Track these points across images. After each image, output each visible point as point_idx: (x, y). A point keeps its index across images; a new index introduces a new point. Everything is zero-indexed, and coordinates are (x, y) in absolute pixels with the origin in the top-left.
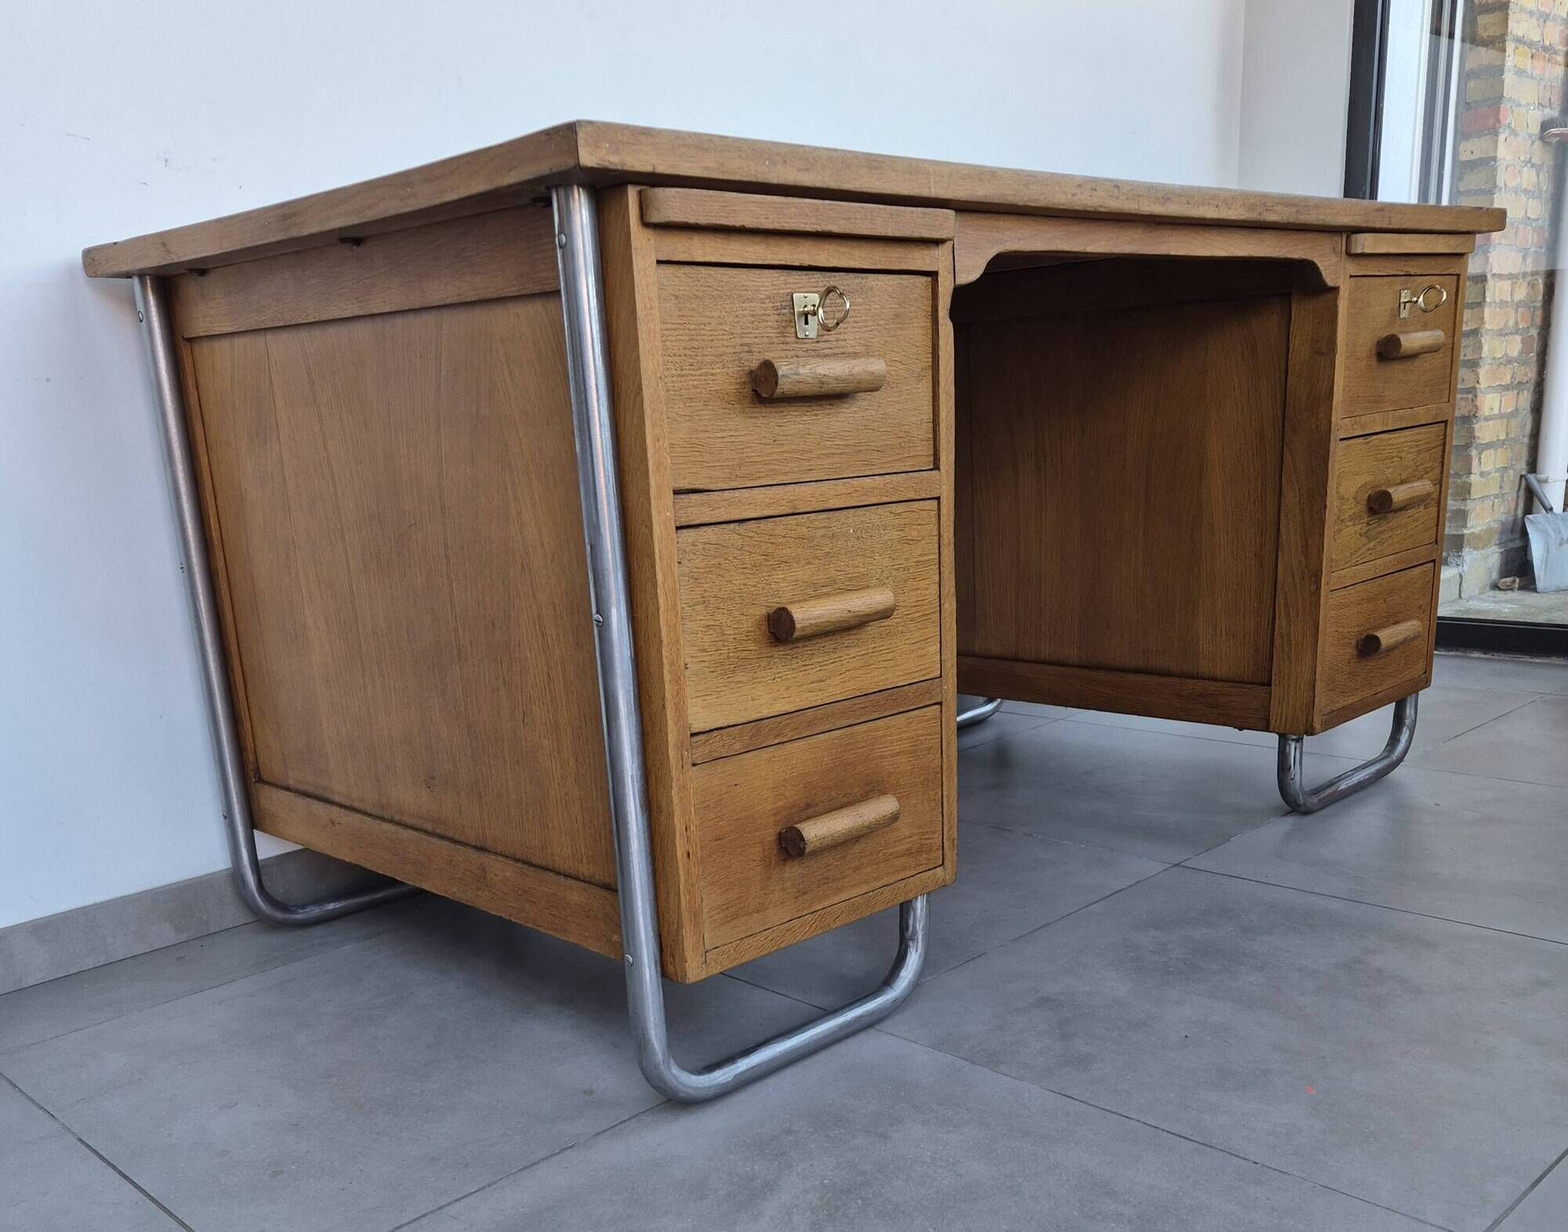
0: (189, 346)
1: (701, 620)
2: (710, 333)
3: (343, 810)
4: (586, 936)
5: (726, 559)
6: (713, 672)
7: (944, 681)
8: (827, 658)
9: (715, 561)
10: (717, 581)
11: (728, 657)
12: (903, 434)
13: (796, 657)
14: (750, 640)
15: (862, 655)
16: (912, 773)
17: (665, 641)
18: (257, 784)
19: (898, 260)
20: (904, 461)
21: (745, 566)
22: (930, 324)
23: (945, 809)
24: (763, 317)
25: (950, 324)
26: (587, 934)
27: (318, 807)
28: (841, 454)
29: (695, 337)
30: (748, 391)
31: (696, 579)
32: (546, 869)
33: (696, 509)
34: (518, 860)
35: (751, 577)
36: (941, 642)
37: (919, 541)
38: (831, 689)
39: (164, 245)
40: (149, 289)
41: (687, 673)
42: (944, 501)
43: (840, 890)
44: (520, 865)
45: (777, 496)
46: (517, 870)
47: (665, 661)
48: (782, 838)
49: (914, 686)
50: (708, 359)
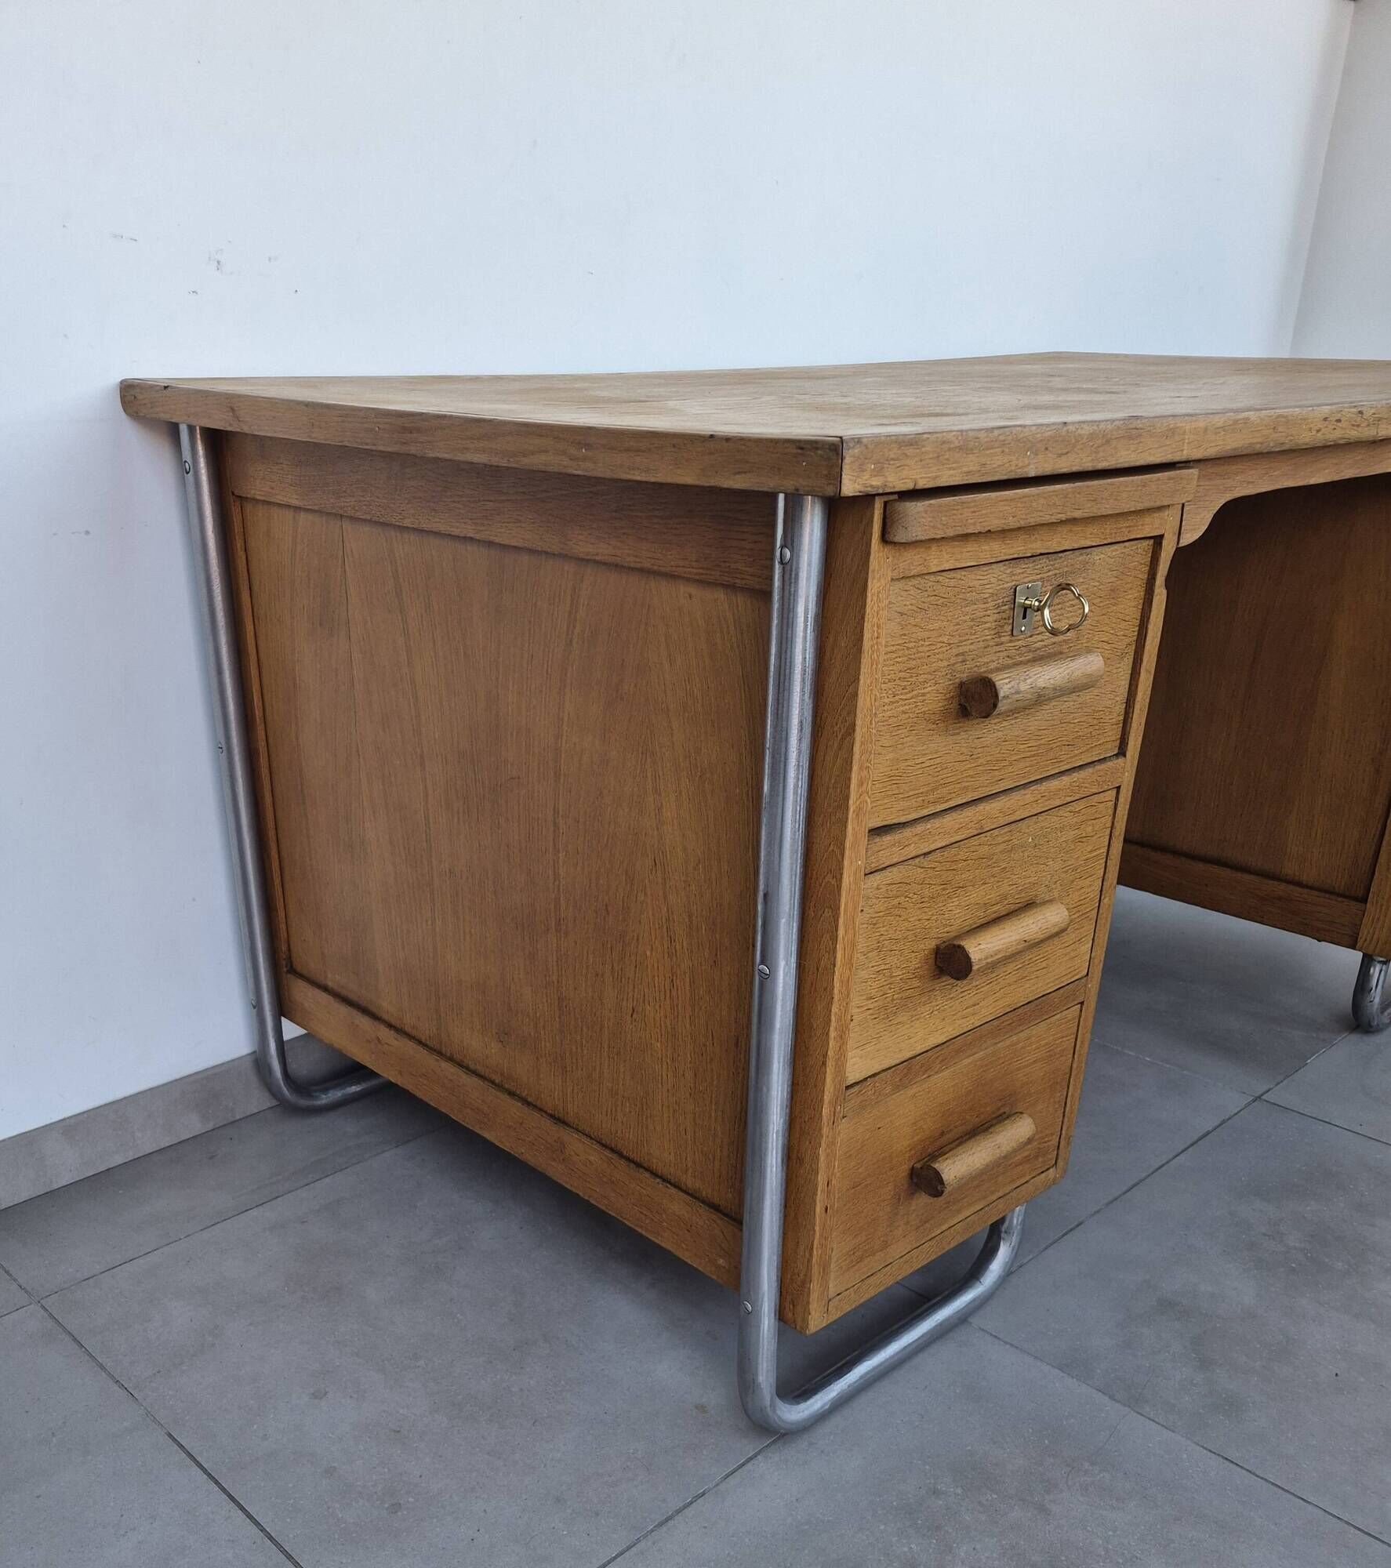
0: (238, 503)
1: (873, 967)
2: (928, 649)
3: (392, 1032)
4: (682, 1248)
5: (906, 897)
6: (875, 1018)
7: (1089, 980)
8: (984, 979)
9: (896, 902)
10: (894, 922)
11: (893, 1000)
12: (1095, 722)
13: (956, 986)
14: (915, 977)
15: (1018, 969)
16: (1042, 1080)
17: (836, 998)
18: (289, 976)
19: (1128, 529)
20: (1092, 752)
21: (923, 900)
22: (1142, 593)
23: (1067, 1109)
24: (982, 620)
25: (1165, 592)
26: (684, 1246)
27: (364, 1022)
28: (1034, 756)
29: (912, 656)
30: (955, 705)
31: (875, 924)
32: (639, 1165)
33: (889, 848)
34: (604, 1146)
35: (926, 910)
36: (1093, 939)
37: (1092, 836)
38: (983, 1011)
39: (233, 410)
40: (199, 442)
41: (852, 1024)
42: (1123, 791)
43: (959, 1211)
44: (607, 1153)
45: (967, 819)
46: (603, 1158)
47: (833, 1018)
48: (913, 1173)
49: (1062, 991)
50: (921, 678)
